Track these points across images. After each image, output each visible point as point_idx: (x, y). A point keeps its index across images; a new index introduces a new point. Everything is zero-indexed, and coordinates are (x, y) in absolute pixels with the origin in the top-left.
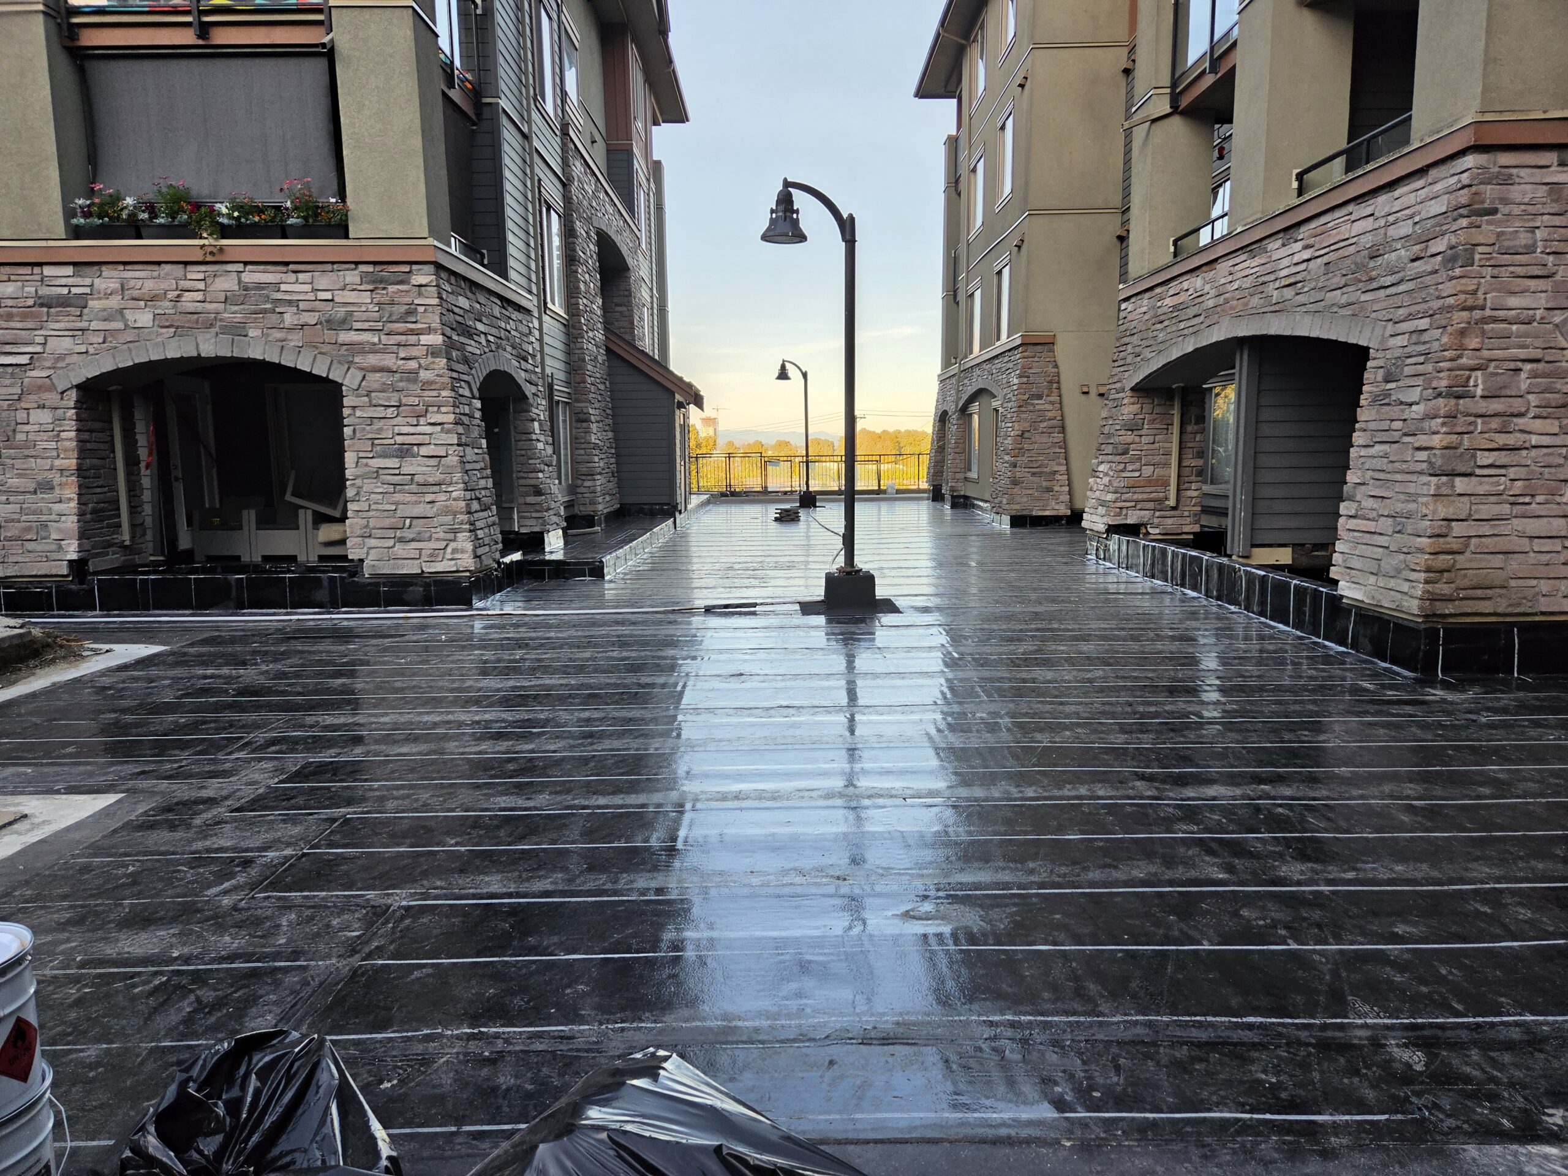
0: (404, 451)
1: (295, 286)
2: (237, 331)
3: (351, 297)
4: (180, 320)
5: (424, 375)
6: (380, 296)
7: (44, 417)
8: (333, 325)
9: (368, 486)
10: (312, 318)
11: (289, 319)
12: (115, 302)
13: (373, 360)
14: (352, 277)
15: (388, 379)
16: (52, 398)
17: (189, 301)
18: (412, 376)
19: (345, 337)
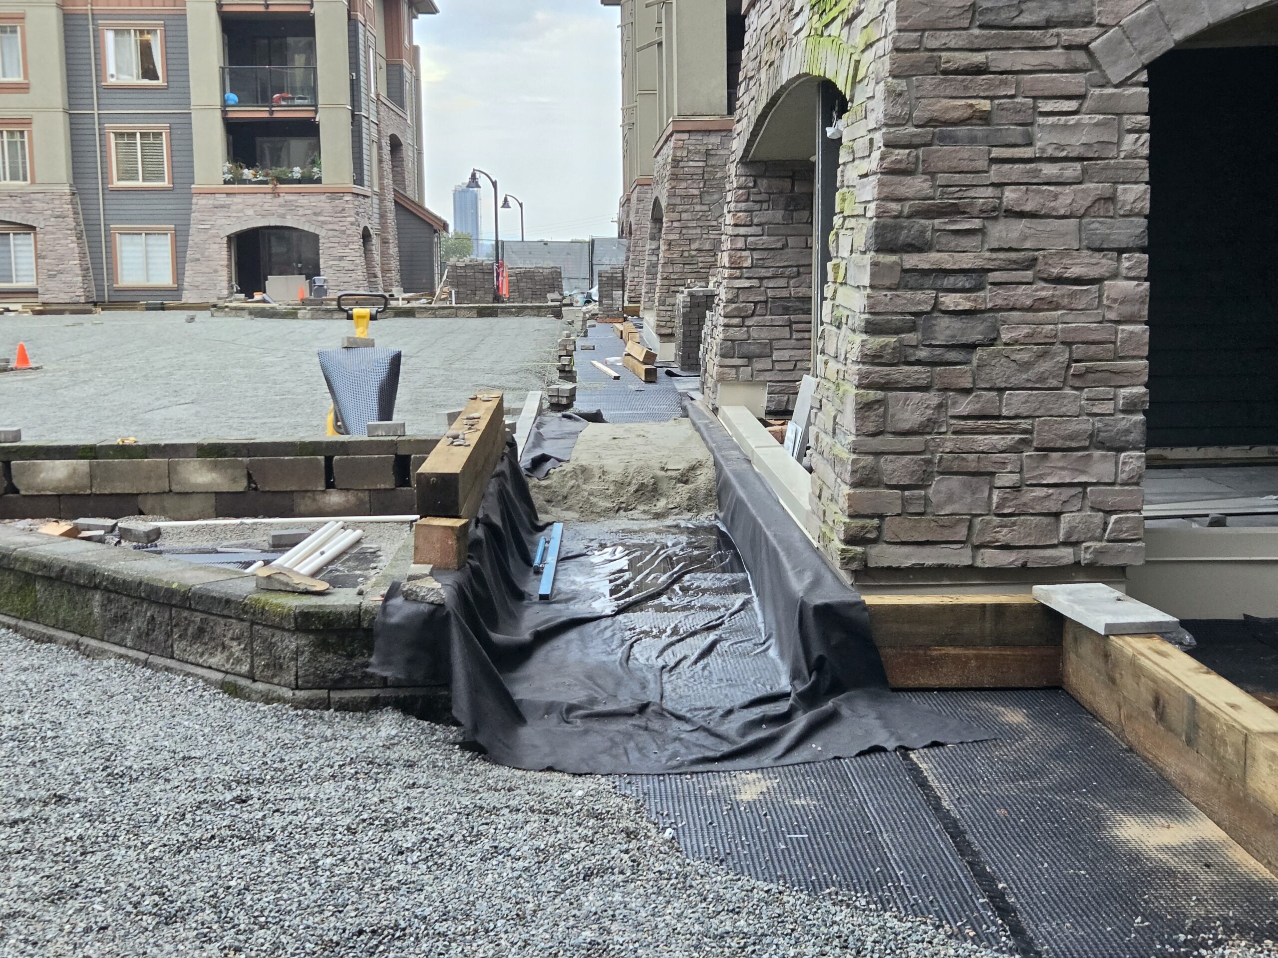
0: (341, 258)
1: (303, 200)
2: (283, 216)
3: (323, 204)
4: (264, 213)
5: (348, 232)
6: (333, 204)
7: (216, 246)
8: (315, 214)
9: (328, 270)
10: (309, 212)
11: (300, 213)
12: (240, 206)
13: (330, 227)
14: (323, 197)
15: (336, 233)
16: (218, 240)
17: (266, 206)
18: (344, 232)
19: (321, 218)
